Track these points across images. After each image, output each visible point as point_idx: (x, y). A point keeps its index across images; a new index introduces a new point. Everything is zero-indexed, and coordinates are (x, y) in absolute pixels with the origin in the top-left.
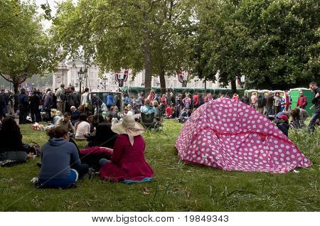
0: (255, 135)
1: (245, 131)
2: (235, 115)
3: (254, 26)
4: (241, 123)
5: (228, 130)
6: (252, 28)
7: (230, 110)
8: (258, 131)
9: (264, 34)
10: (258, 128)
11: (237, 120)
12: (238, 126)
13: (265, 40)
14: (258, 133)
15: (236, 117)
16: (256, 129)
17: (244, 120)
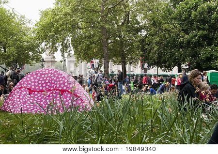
0: (57, 91)
1: (52, 89)
2: (48, 79)
3: (187, 24)
4: (51, 83)
5: (41, 88)
6: (185, 26)
7: (46, 76)
8: (60, 89)
9: (195, 30)
10: (60, 86)
11: (49, 82)
12: (49, 86)
13: (195, 35)
14: (60, 90)
15: (49, 80)
16: (59, 87)
17: (53, 82)
